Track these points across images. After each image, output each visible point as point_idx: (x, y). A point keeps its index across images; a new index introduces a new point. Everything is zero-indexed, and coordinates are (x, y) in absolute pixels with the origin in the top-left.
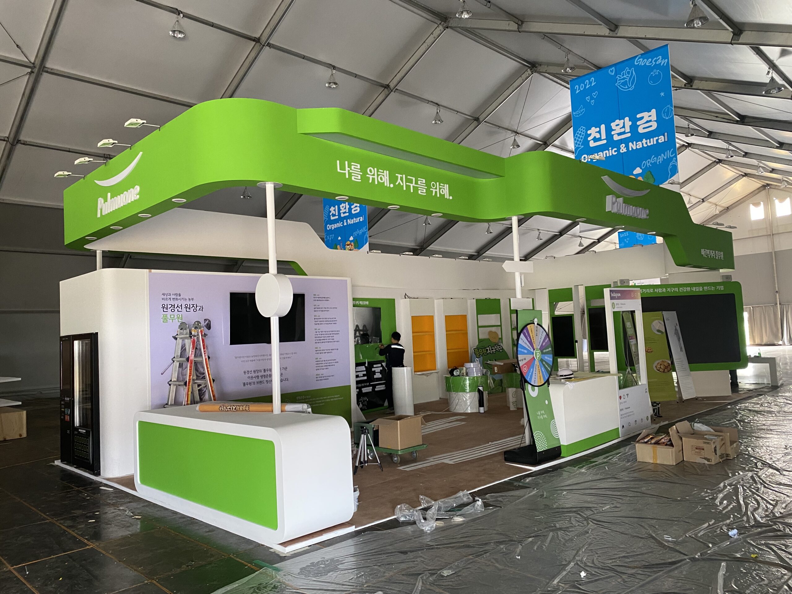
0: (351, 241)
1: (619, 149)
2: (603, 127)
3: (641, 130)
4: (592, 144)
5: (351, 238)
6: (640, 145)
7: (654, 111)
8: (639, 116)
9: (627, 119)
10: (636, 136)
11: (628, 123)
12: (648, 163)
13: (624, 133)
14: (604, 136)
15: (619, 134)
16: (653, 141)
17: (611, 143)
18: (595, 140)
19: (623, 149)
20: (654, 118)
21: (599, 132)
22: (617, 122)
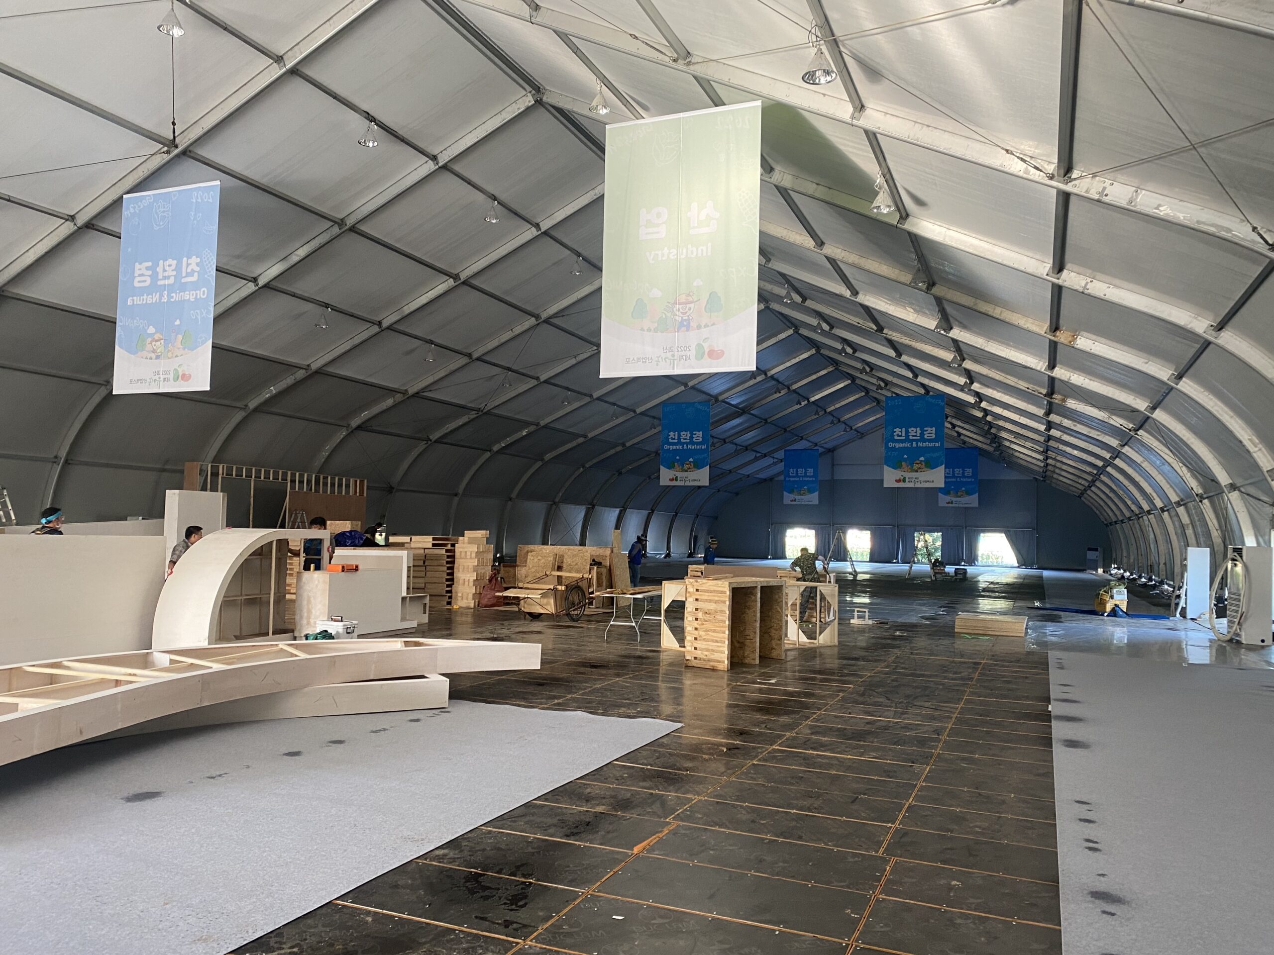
0: (691, 462)
1: (912, 444)
2: (904, 429)
3: (926, 437)
4: (896, 437)
5: (691, 460)
6: (924, 445)
7: (934, 428)
8: (925, 429)
9: (918, 429)
10: (922, 440)
11: (919, 432)
12: (928, 455)
13: (916, 436)
14: (904, 435)
15: (913, 436)
16: (932, 445)
17: (907, 440)
18: (898, 435)
19: (914, 445)
20: (934, 432)
21: (901, 432)
22: (912, 429)
